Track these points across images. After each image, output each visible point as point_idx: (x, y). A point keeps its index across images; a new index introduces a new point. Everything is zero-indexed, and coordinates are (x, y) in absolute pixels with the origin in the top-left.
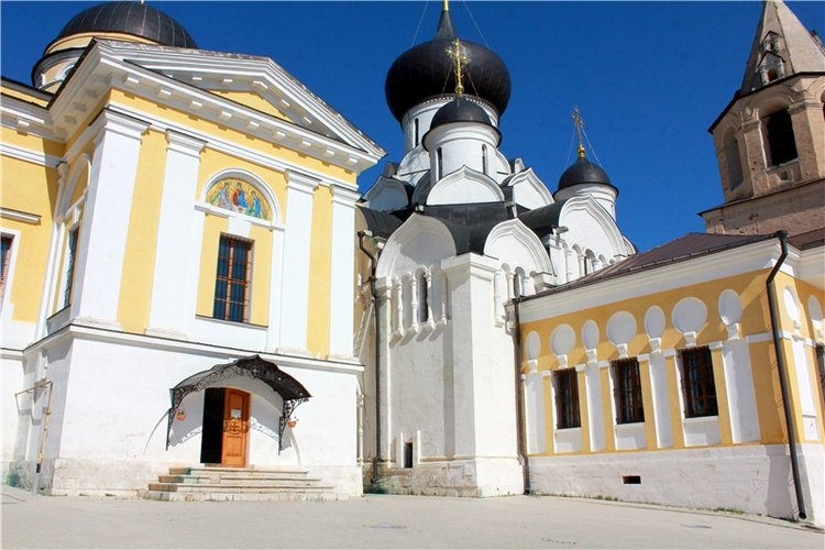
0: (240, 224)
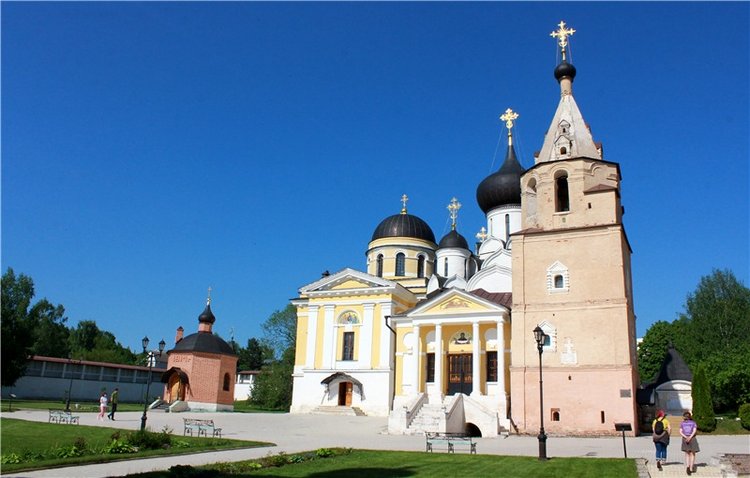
0: (349, 328)
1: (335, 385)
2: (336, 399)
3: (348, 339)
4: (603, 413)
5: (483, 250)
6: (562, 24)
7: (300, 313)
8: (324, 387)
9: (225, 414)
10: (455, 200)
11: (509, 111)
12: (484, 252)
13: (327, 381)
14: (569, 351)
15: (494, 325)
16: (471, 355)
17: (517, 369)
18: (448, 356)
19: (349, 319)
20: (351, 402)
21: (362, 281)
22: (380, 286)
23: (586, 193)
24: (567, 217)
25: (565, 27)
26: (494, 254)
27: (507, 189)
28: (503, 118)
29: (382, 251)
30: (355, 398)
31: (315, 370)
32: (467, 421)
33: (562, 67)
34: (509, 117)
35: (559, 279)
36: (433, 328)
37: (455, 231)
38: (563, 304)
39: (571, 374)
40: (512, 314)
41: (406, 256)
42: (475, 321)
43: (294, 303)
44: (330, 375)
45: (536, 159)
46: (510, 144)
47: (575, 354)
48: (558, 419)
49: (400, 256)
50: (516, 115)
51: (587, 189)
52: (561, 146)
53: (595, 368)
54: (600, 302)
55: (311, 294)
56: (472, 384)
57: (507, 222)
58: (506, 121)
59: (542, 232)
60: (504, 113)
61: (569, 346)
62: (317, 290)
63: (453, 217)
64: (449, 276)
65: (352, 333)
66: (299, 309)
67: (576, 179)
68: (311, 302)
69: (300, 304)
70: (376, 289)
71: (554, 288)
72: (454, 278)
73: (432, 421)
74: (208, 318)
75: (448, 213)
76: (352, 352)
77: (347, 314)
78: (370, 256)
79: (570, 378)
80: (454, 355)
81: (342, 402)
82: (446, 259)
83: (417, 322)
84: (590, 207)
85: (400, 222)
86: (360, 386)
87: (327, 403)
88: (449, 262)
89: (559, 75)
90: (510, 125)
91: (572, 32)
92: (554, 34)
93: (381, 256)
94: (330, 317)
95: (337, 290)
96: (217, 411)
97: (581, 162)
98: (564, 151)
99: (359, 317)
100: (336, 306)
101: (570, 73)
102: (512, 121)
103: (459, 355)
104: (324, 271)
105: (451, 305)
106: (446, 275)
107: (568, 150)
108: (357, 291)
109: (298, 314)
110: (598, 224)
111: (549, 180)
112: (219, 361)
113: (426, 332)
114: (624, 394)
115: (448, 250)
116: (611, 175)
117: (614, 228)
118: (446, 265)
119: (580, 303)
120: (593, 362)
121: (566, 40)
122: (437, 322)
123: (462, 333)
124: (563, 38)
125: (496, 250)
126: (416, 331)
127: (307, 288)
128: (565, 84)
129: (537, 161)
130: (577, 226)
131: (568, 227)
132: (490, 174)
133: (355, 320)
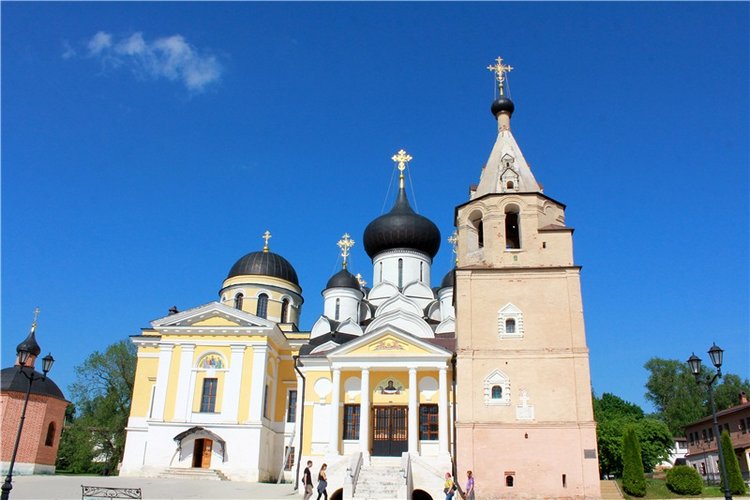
1: (190, 443)
2: (189, 460)
3: (209, 387)
4: (564, 476)
5: (373, 294)
6: (499, 60)
7: (141, 353)
8: (175, 445)
9: (45, 477)
10: (347, 236)
11: (402, 152)
12: (375, 296)
13: (180, 438)
14: (525, 405)
15: (435, 374)
16: (407, 407)
17: (465, 425)
18: (372, 408)
19: (212, 363)
20: (209, 464)
21: (231, 319)
22: (253, 325)
23: (541, 231)
24: (518, 255)
25: (502, 62)
26: (390, 300)
27: (403, 231)
28: (394, 158)
29: (242, 290)
30: (214, 459)
31: (164, 423)
32: (415, 488)
33: (501, 101)
34: (402, 158)
35: (510, 323)
36: (358, 373)
37: (346, 270)
38: (518, 351)
39: (528, 431)
40: (458, 361)
41: (270, 298)
42: (412, 366)
43: (135, 341)
44: (187, 429)
45: (473, 193)
46: (402, 186)
47: (532, 409)
48: (511, 485)
49: (263, 297)
50: (409, 158)
51: (540, 228)
52: (508, 180)
53: (555, 424)
54: (559, 351)
55: (166, 329)
56: (407, 441)
57: (401, 267)
58: (398, 163)
59: (491, 270)
60: (397, 153)
61: (524, 399)
62: (174, 325)
63: (344, 255)
64: (341, 320)
65: (214, 380)
66: (140, 349)
67: (530, 215)
68: (164, 339)
69: (143, 342)
70: (249, 329)
71: (505, 333)
72: (347, 322)
73: (381, 488)
74: (31, 348)
75: (339, 250)
76: (213, 402)
77: (210, 357)
78: (226, 294)
79: (526, 436)
80: (379, 408)
81: (198, 463)
82: (338, 300)
83: (337, 365)
84: (544, 247)
85: (265, 259)
86: (223, 443)
87: (177, 464)
88: (341, 303)
89: (496, 110)
90: (402, 167)
91: (509, 68)
92: (491, 68)
93: (240, 296)
94: (188, 359)
95: (199, 327)
96: (34, 473)
97: (535, 198)
98: (510, 186)
99: (225, 361)
100: (196, 346)
101: (509, 108)
102: (405, 163)
103: (386, 408)
104: (171, 307)
105: (382, 346)
106: (337, 317)
107: (515, 184)
108: (224, 330)
109: (139, 355)
110: (554, 266)
111: (500, 214)
112: (43, 406)
113: (349, 377)
114: (588, 454)
115: (341, 290)
116: (560, 216)
117: (572, 271)
118: (338, 307)
119: (535, 351)
120: (552, 418)
121: (503, 76)
122: (365, 366)
123: (391, 381)
124: (500, 74)
125: (392, 296)
126: (337, 375)
127: (162, 321)
128: (503, 119)
129: (474, 195)
130: (531, 266)
131: (521, 266)
132: (382, 214)
133: (219, 365)
